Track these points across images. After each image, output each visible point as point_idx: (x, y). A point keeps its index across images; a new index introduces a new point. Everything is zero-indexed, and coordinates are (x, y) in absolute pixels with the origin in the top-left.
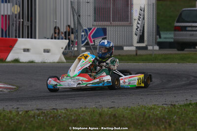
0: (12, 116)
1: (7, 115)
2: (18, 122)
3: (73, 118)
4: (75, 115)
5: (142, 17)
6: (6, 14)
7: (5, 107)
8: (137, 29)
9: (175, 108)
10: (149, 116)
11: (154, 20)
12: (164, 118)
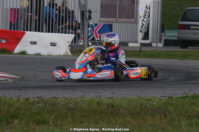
0: (12, 102)
1: (7, 101)
2: (17, 108)
3: (72, 106)
4: (73, 103)
5: (147, 14)
6: (15, 7)
7: (7, 95)
8: (142, 26)
9: (172, 100)
10: (146, 106)
11: (159, 18)
12: (161, 109)
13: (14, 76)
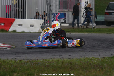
0: (12, 63)
1: (9, 62)
2: (15, 67)
3: (47, 64)
4: (48, 63)
6: (9, 4)
7: (8, 58)
8: (83, 14)
9: (105, 59)
10: (90, 64)
12: (99, 65)
13: (10, 46)
